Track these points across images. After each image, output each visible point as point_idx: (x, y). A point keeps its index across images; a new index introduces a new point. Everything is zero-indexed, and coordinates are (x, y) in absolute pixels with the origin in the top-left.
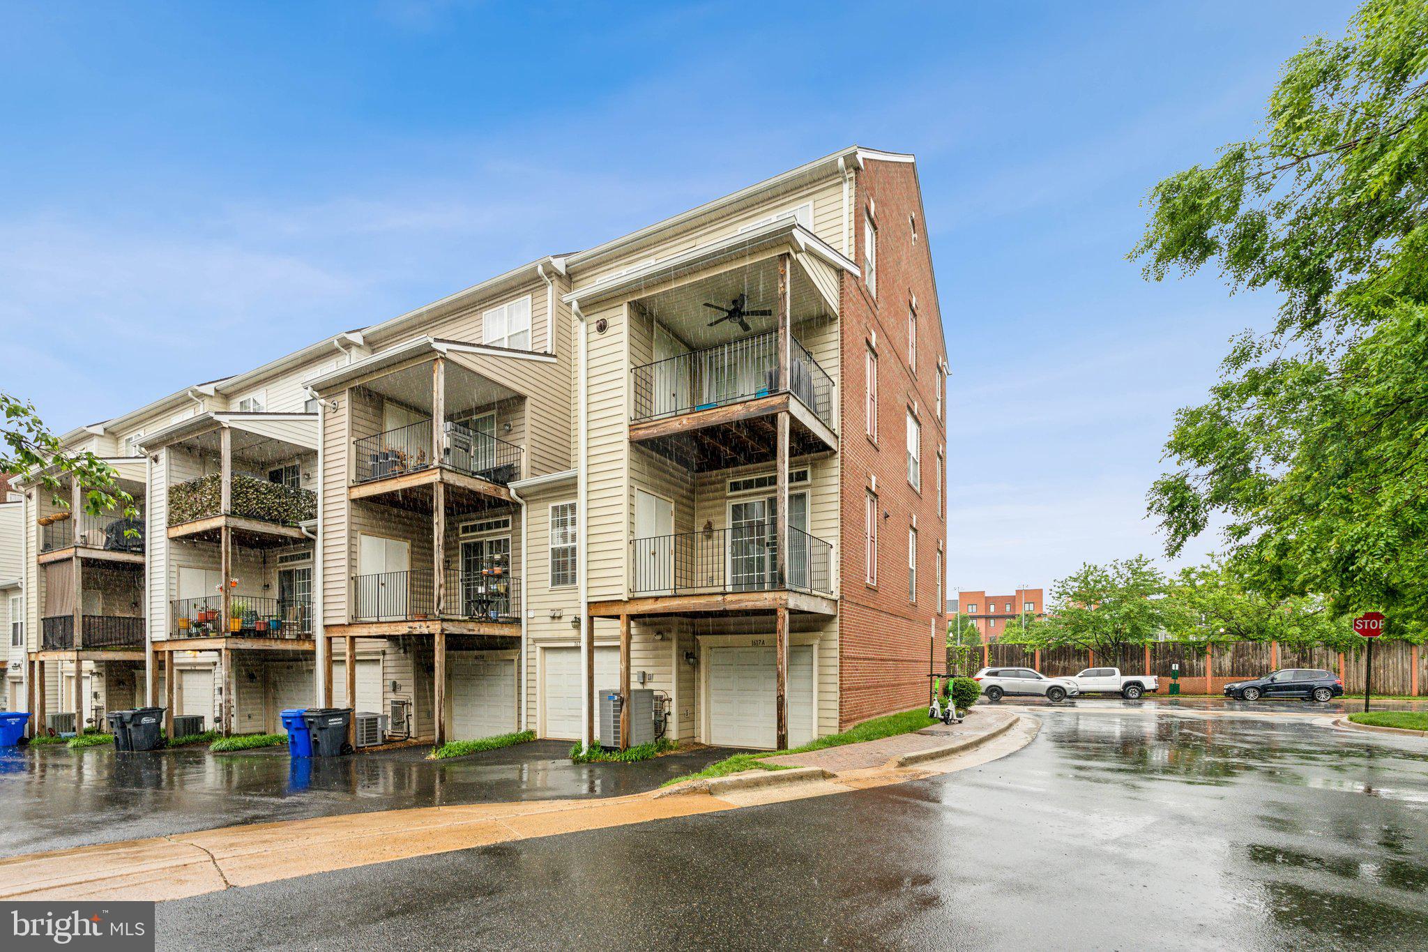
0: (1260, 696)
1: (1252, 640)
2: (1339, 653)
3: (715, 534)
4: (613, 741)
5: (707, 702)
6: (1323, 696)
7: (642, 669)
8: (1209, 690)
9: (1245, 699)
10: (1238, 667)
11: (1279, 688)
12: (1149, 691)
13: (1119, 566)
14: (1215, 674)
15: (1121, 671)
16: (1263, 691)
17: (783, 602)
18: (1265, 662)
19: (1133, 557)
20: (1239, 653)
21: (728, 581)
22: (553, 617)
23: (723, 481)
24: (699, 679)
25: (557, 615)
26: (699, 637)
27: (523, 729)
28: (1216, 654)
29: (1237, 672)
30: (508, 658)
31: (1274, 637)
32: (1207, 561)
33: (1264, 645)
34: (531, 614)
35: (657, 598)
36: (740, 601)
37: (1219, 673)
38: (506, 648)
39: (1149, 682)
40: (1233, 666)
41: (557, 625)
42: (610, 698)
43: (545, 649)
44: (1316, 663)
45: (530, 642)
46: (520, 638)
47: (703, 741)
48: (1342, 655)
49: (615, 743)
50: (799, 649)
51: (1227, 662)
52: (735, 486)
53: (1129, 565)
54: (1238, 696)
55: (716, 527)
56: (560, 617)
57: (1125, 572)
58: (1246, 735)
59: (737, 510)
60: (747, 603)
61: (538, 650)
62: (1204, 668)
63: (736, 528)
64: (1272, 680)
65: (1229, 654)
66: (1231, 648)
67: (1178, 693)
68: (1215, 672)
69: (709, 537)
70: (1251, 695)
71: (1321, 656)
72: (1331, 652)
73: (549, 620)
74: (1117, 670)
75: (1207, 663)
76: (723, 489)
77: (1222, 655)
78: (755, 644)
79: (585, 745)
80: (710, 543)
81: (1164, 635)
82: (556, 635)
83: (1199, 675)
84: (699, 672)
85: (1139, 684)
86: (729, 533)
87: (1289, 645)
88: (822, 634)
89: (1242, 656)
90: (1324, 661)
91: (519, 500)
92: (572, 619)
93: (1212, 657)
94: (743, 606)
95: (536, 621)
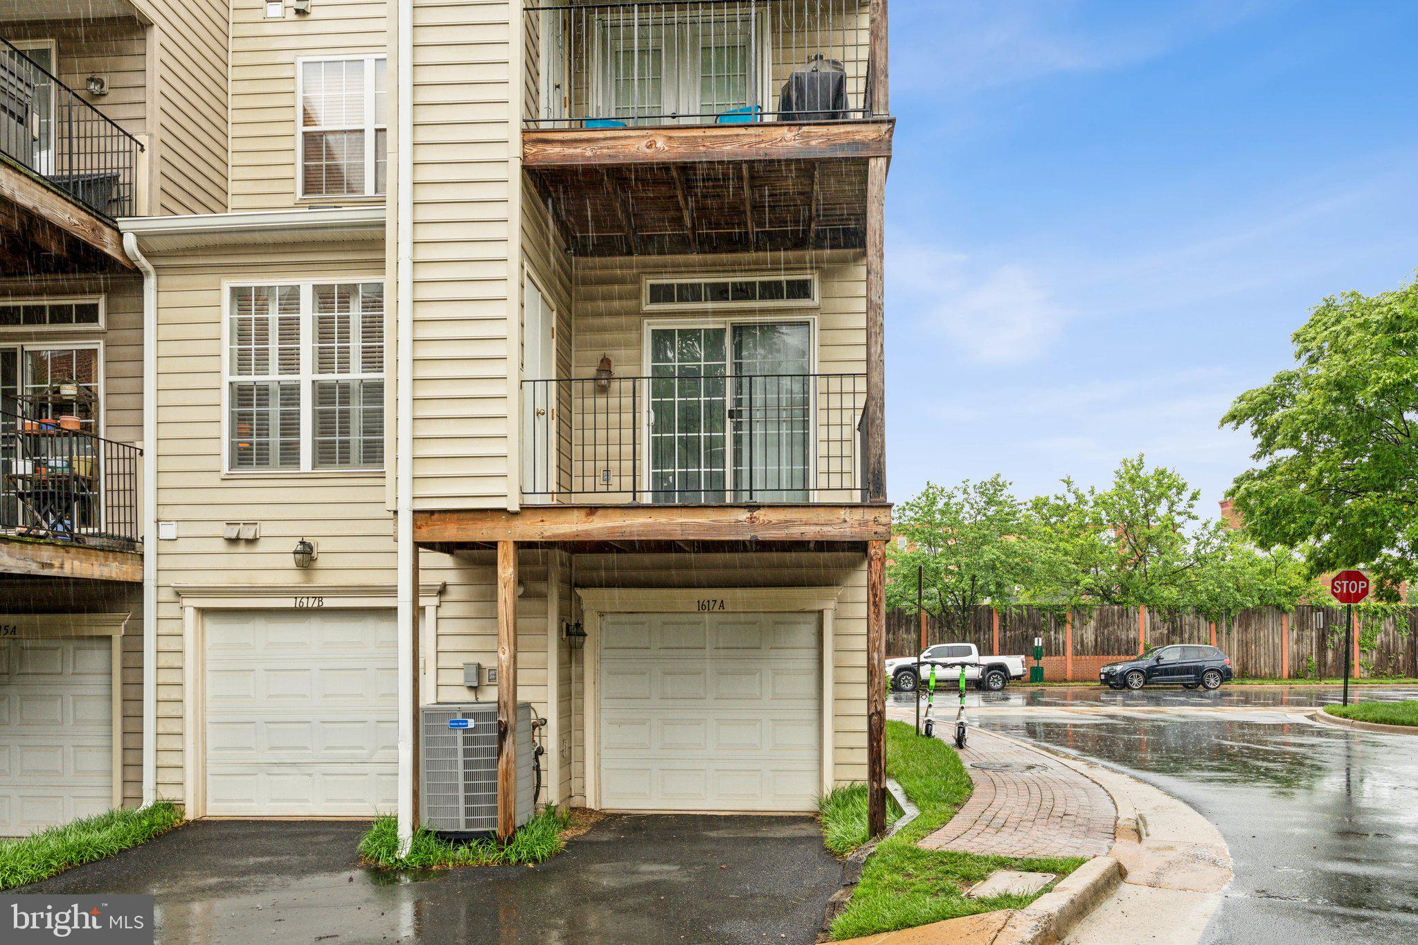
0: (1145, 683)
1: (1117, 603)
2: (1210, 623)
3: (615, 385)
4: (462, 818)
5: (597, 723)
6: (1212, 681)
7: (474, 659)
8: (1069, 675)
9: (1130, 688)
10: (1102, 642)
11: (1167, 672)
12: (1014, 677)
13: (971, 490)
14: (1077, 653)
15: (979, 649)
16: (1149, 674)
17: (881, 529)
18: (1132, 634)
19: (988, 478)
20: (1103, 623)
21: (645, 482)
22: (234, 541)
23: (636, 280)
24: (581, 678)
25: (248, 533)
26: (579, 591)
27: (148, 802)
28: (1077, 623)
29: (1104, 648)
30: (96, 631)
31: (1142, 600)
32: (1062, 489)
33: (1131, 609)
34: (168, 531)
35: (592, 510)
36: (787, 523)
37: (1081, 650)
38: (92, 610)
39: (1015, 664)
40: (1096, 640)
41: (242, 557)
42: (455, 725)
43: (203, 612)
44: (1186, 636)
45: (167, 595)
46: (140, 585)
47: (590, 804)
48: (1213, 626)
49: (468, 823)
50: (788, 617)
51: (1089, 636)
52: (661, 294)
53: (982, 489)
54: (1117, 684)
55: (618, 370)
56: (252, 542)
57: (978, 499)
58: (1285, 744)
59: (662, 338)
60: (804, 529)
61: (190, 614)
62: (1064, 643)
63: (660, 376)
64: (1158, 659)
65: (1093, 623)
66: (1095, 614)
67: (1042, 680)
68: (1075, 648)
69: (603, 390)
70: (1136, 681)
71: (1192, 626)
72: (1202, 620)
73: (221, 545)
74: (974, 647)
75: (1067, 636)
76: (637, 296)
77: (1084, 624)
78: (703, 607)
79: (405, 832)
80: (601, 401)
81: (1020, 595)
82: (242, 580)
83: (1057, 653)
84: (581, 662)
85: (1002, 668)
86: (645, 387)
87: (1159, 612)
88: (838, 591)
89: (1107, 626)
90: (1195, 633)
91: (144, 263)
92: (294, 545)
93: (1073, 627)
94: (795, 533)
95: (181, 546)
